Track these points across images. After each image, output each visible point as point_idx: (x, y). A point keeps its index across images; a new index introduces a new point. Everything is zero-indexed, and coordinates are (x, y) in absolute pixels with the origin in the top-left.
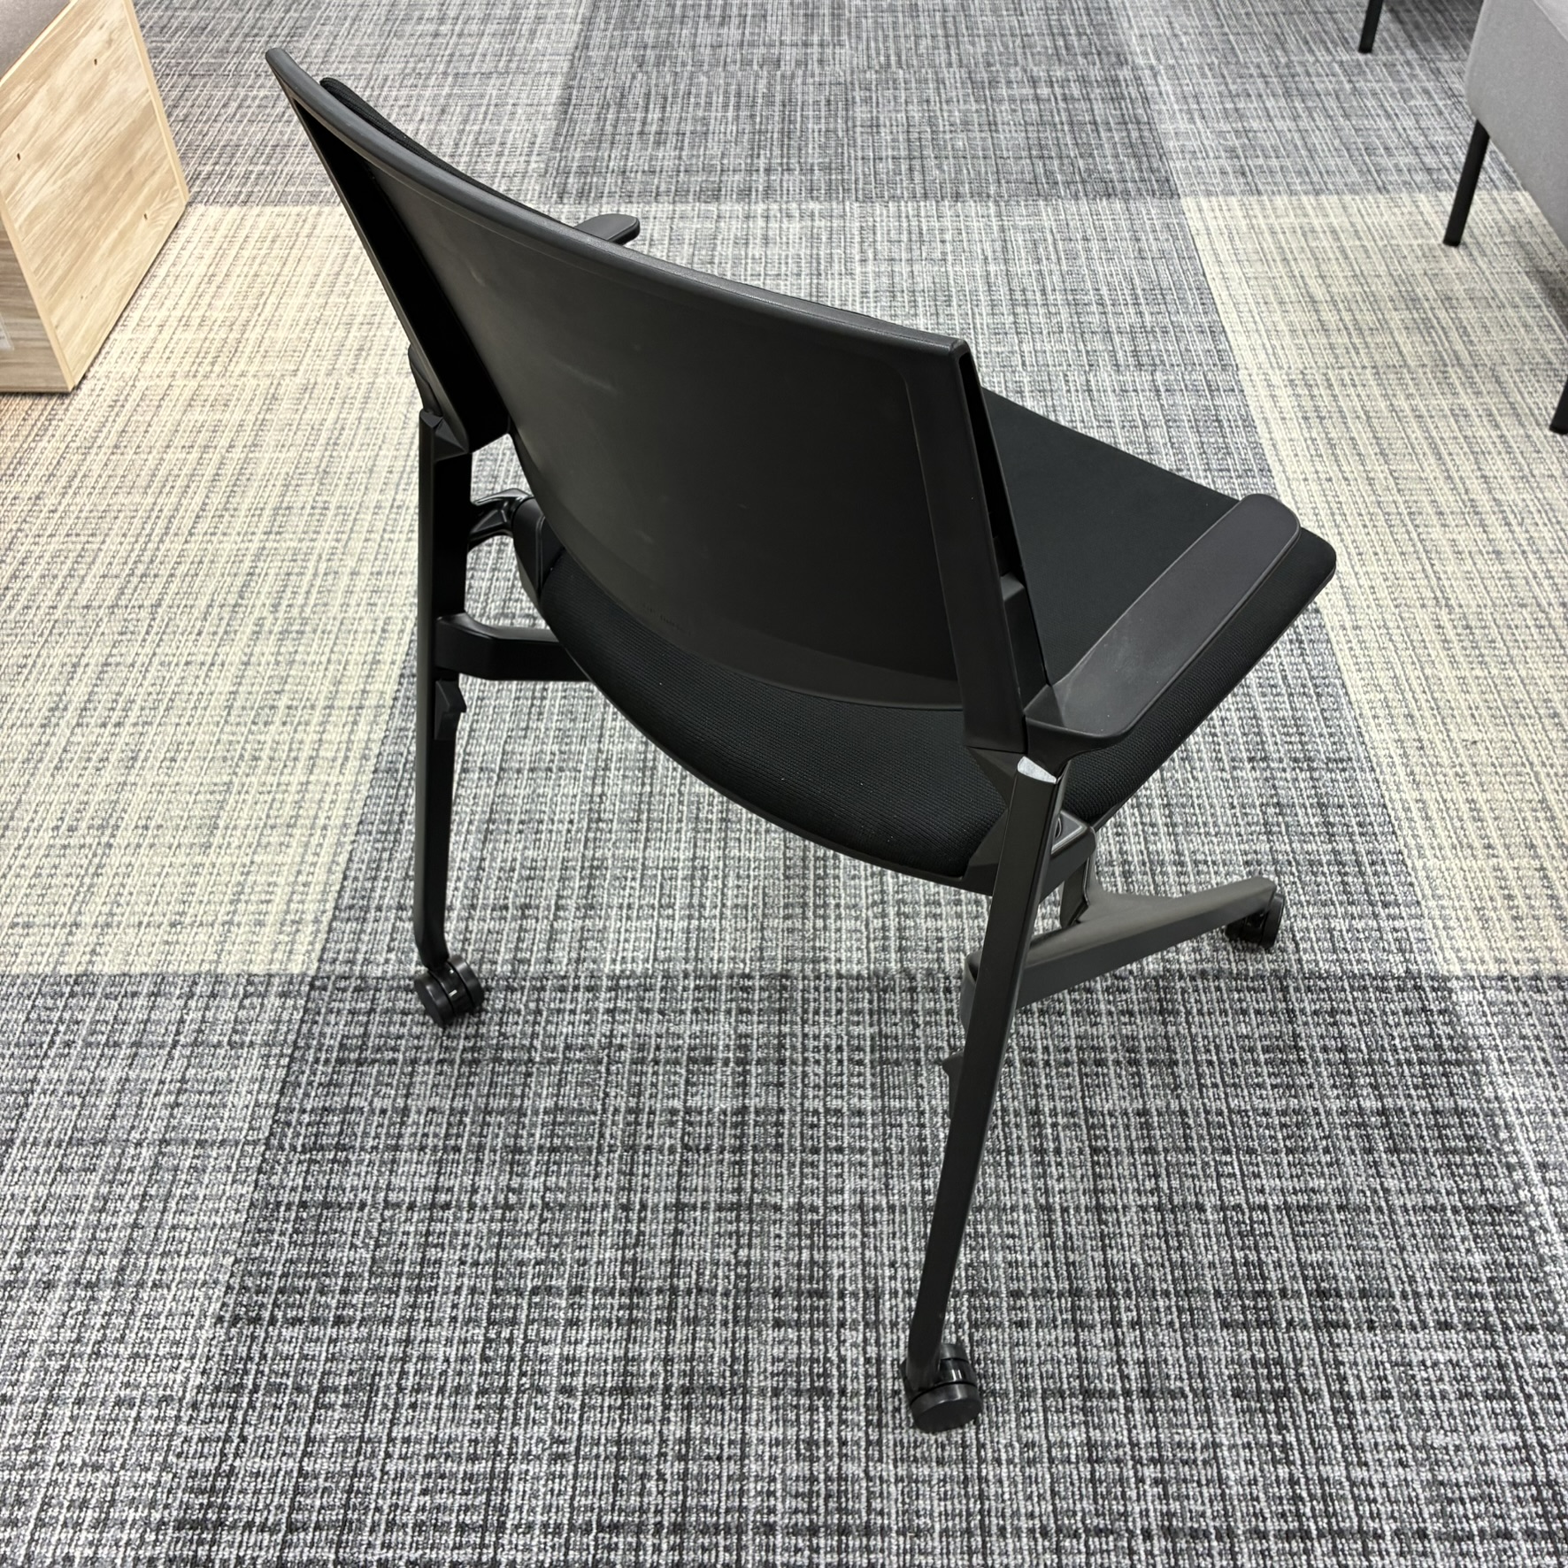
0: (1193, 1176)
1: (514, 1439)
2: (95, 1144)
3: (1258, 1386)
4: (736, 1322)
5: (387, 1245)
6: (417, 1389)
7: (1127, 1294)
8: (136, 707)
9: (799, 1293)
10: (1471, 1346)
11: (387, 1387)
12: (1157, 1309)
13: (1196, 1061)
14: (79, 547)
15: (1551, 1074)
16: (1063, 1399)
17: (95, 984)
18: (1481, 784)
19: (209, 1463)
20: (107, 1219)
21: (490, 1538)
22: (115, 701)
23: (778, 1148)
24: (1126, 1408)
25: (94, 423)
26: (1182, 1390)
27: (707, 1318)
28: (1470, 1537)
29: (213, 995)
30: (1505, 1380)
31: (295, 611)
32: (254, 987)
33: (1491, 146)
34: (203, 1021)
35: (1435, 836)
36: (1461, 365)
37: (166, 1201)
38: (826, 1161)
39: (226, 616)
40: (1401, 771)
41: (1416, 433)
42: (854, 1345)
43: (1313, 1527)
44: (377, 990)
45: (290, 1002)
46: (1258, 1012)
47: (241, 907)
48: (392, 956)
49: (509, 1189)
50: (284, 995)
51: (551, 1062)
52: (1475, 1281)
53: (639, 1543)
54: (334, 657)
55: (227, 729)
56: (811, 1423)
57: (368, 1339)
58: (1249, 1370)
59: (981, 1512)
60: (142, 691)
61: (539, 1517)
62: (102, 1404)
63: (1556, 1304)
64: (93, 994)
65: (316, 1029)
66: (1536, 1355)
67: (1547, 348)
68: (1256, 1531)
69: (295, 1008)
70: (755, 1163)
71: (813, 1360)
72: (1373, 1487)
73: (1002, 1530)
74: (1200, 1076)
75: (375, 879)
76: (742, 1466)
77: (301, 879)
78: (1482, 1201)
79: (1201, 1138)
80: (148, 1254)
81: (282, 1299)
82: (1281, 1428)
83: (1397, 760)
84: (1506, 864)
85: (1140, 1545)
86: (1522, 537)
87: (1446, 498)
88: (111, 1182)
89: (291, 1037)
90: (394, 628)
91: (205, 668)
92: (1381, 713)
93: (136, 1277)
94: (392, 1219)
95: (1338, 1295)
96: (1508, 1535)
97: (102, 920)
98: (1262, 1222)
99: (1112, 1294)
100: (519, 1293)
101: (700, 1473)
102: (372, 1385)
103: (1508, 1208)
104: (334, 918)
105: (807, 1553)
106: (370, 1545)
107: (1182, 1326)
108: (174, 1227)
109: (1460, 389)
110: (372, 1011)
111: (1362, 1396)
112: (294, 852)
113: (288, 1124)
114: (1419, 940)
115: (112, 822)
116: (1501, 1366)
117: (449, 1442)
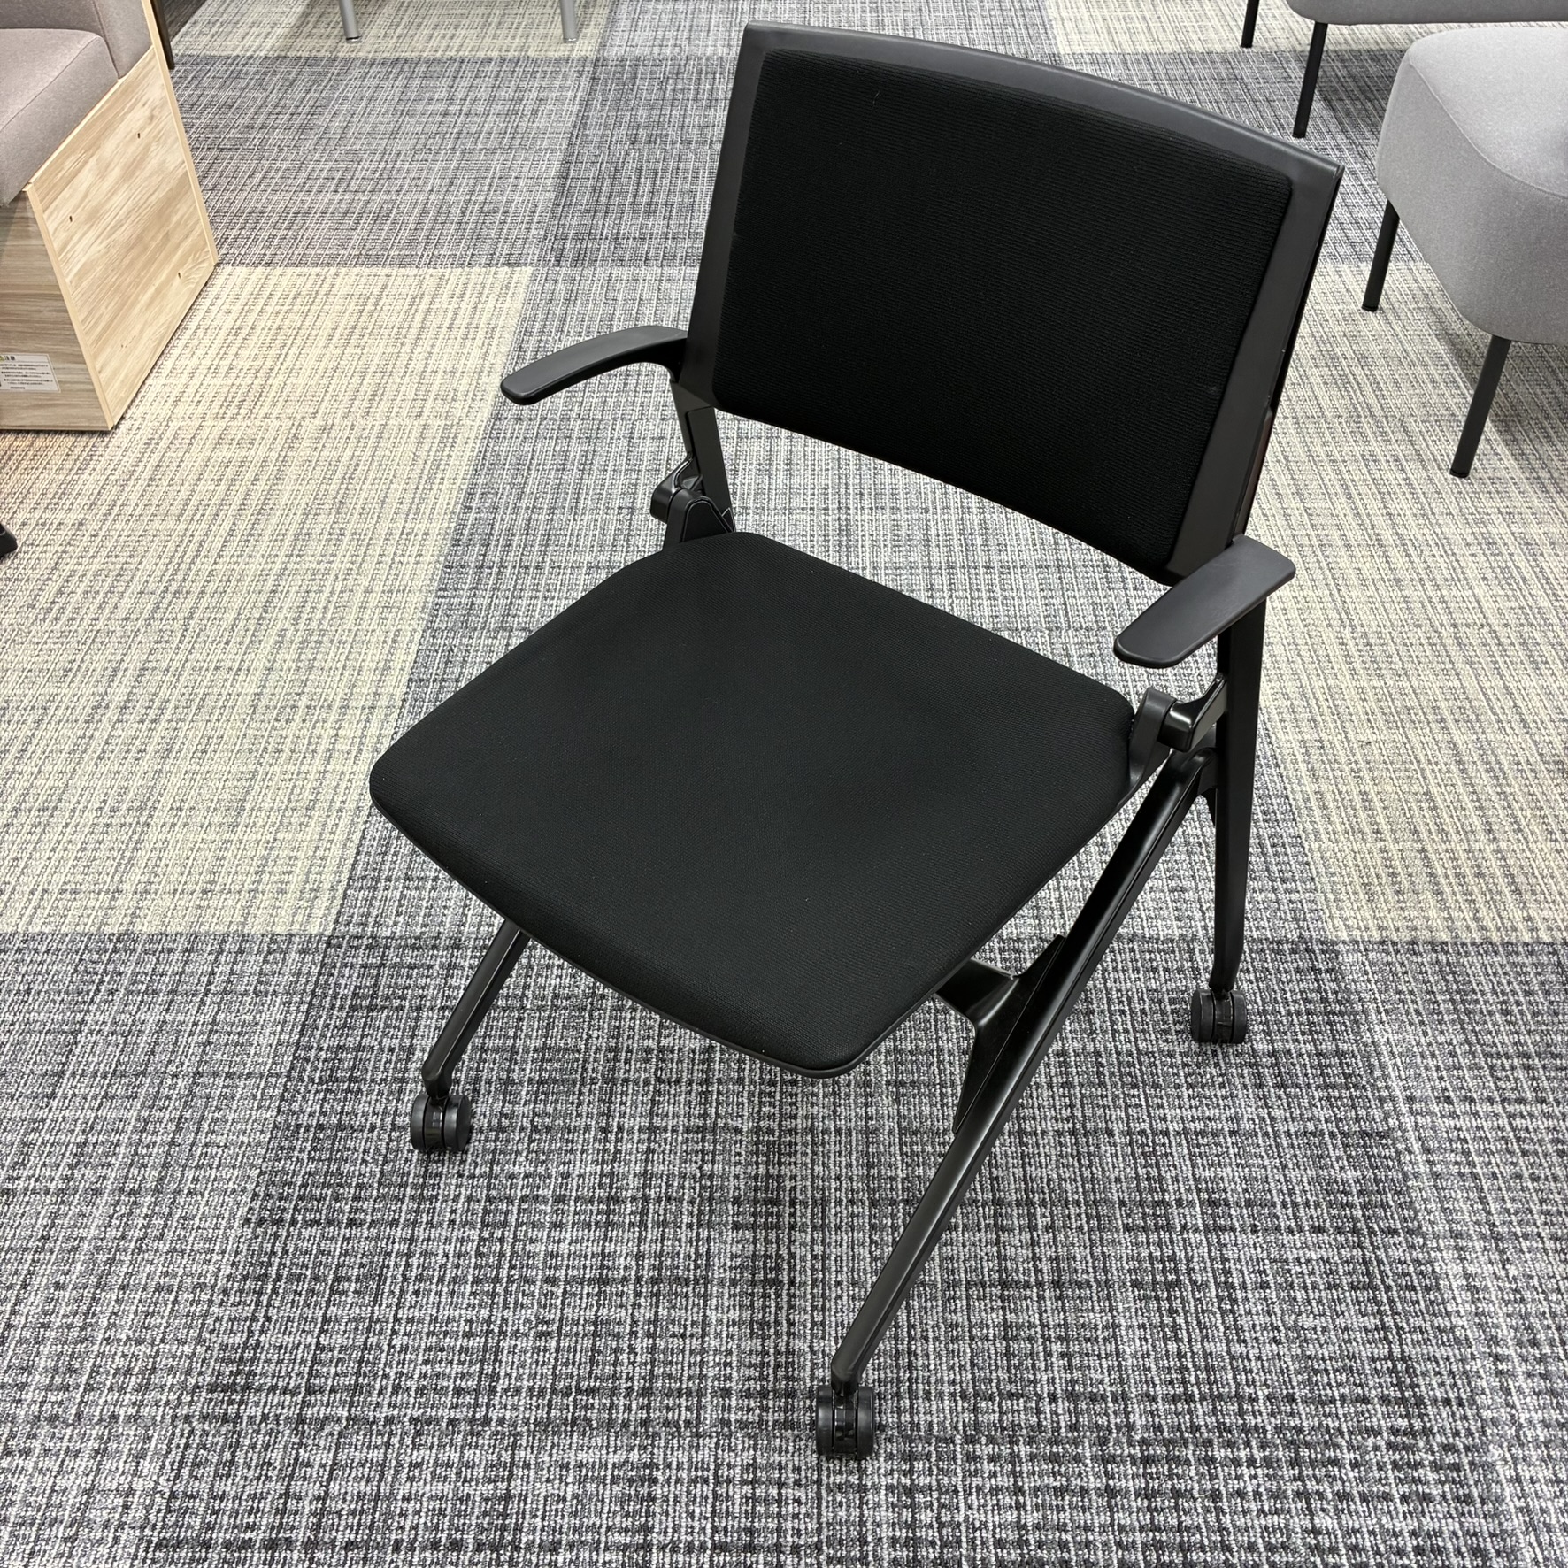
0: (1104, 1106)
1: (505, 1320)
2: (136, 1076)
3: (1154, 1279)
4: (700, 1225)
5: (394, 1161)
6: (420, 1279)
7: (1044, 1204)
8: (171, 706)
9: (755, 1202)
10: (1341, 1246)
11: (394, 1277)
12: (1069, 1216)
13: (1110, 1011)
14: (118, 567)
15: (1422, 1023)
16: (984, 1287)
17: (135, 942)
18: (1374, 779)
19: (237, 1339)
20: (147, 1138)
21: (483, 1400)
22: (152, 700)
23: (740, 1081)
24: (1038, 1296)
25: (130, 458)
26: (1088, 1282)
27: (675, 1222)
28: (1333, 1401)
29: (241, 952)
30: (1368, 1274)
31: (314, 624)
32: (276, 945)
33: (1401, 224)
34: (231, 973)
35: (1330, 823)
36: (1373, 416)
37: (200, 1123)
38: (781, 1092)
39: (252, 628)
40: (1303, 767)
41: (1329, 475)
42: (803, 1244)
43: (1196, 1392)
44: (386, 947)
45: (309, 958)
46: (1166, 970)
47: (266, 877)
48: (400, 919)
49: (502, 1114)
50: (304, 951)
51: (540, 1009)
52: (1346, 1193)
53: (612, 1403)
54: (349, 664)
55: (253, 725)
56: (764, 1307)
57: (377, 1238)
58: (1146, 1265)
59: (909, 1380)
60: (176, 692)
61: (525, 1383)
62: (144, 1290)
63: (1416, 1212)
64: (134, 950)
65: (332, 981)
66: (1396, 1254)
67: (1452, 402)
68: (1147, 1395)
69: (313, 962)
70: (719, 1093)
71: (767, 1256)
72: (1249, 1360)
73: (927, 1394)
74: (1113, 1023)
75: (385, 853)
76: (703, 1343)
77: (320, 853)
78: (1356, 1127)
79: (1112, 1074)
80: (184, 1167)
81: (301, 1204)
82: (1172, 1312)
83: (1300, 758)
84: (1391, 846)
85: (1047, 1407)
86: (1421, 567)
87: (1354, 533)
88: (151, 1107)
89: (310, 987)
90: (403, 639)
91: (233, 673)
92: (1287, 717)
93: (173, 1186)
94: (398, 1139)
95: (1227, 1204)
96: (1365, 1400)
97: (141, 888)
98: (1164, 1145)
99: (1030, 1203)
100: (510, 1201)
101: (666, 1348)
102: (380, 1275)
103: (1378, 1133)
104: (349, 885)
105: (758, 1412)
106: (378, 1404)
107: (1090, 1230)
108: (206, 1145)
109: (1371, 438)
110: (382, 965)
111: (1244, 1287)
112: (313, 830)
113: (307, 1060)
114: (1312, 911)
115: (150, 804)
116: (1365, 1262)
117: (448, 1321)
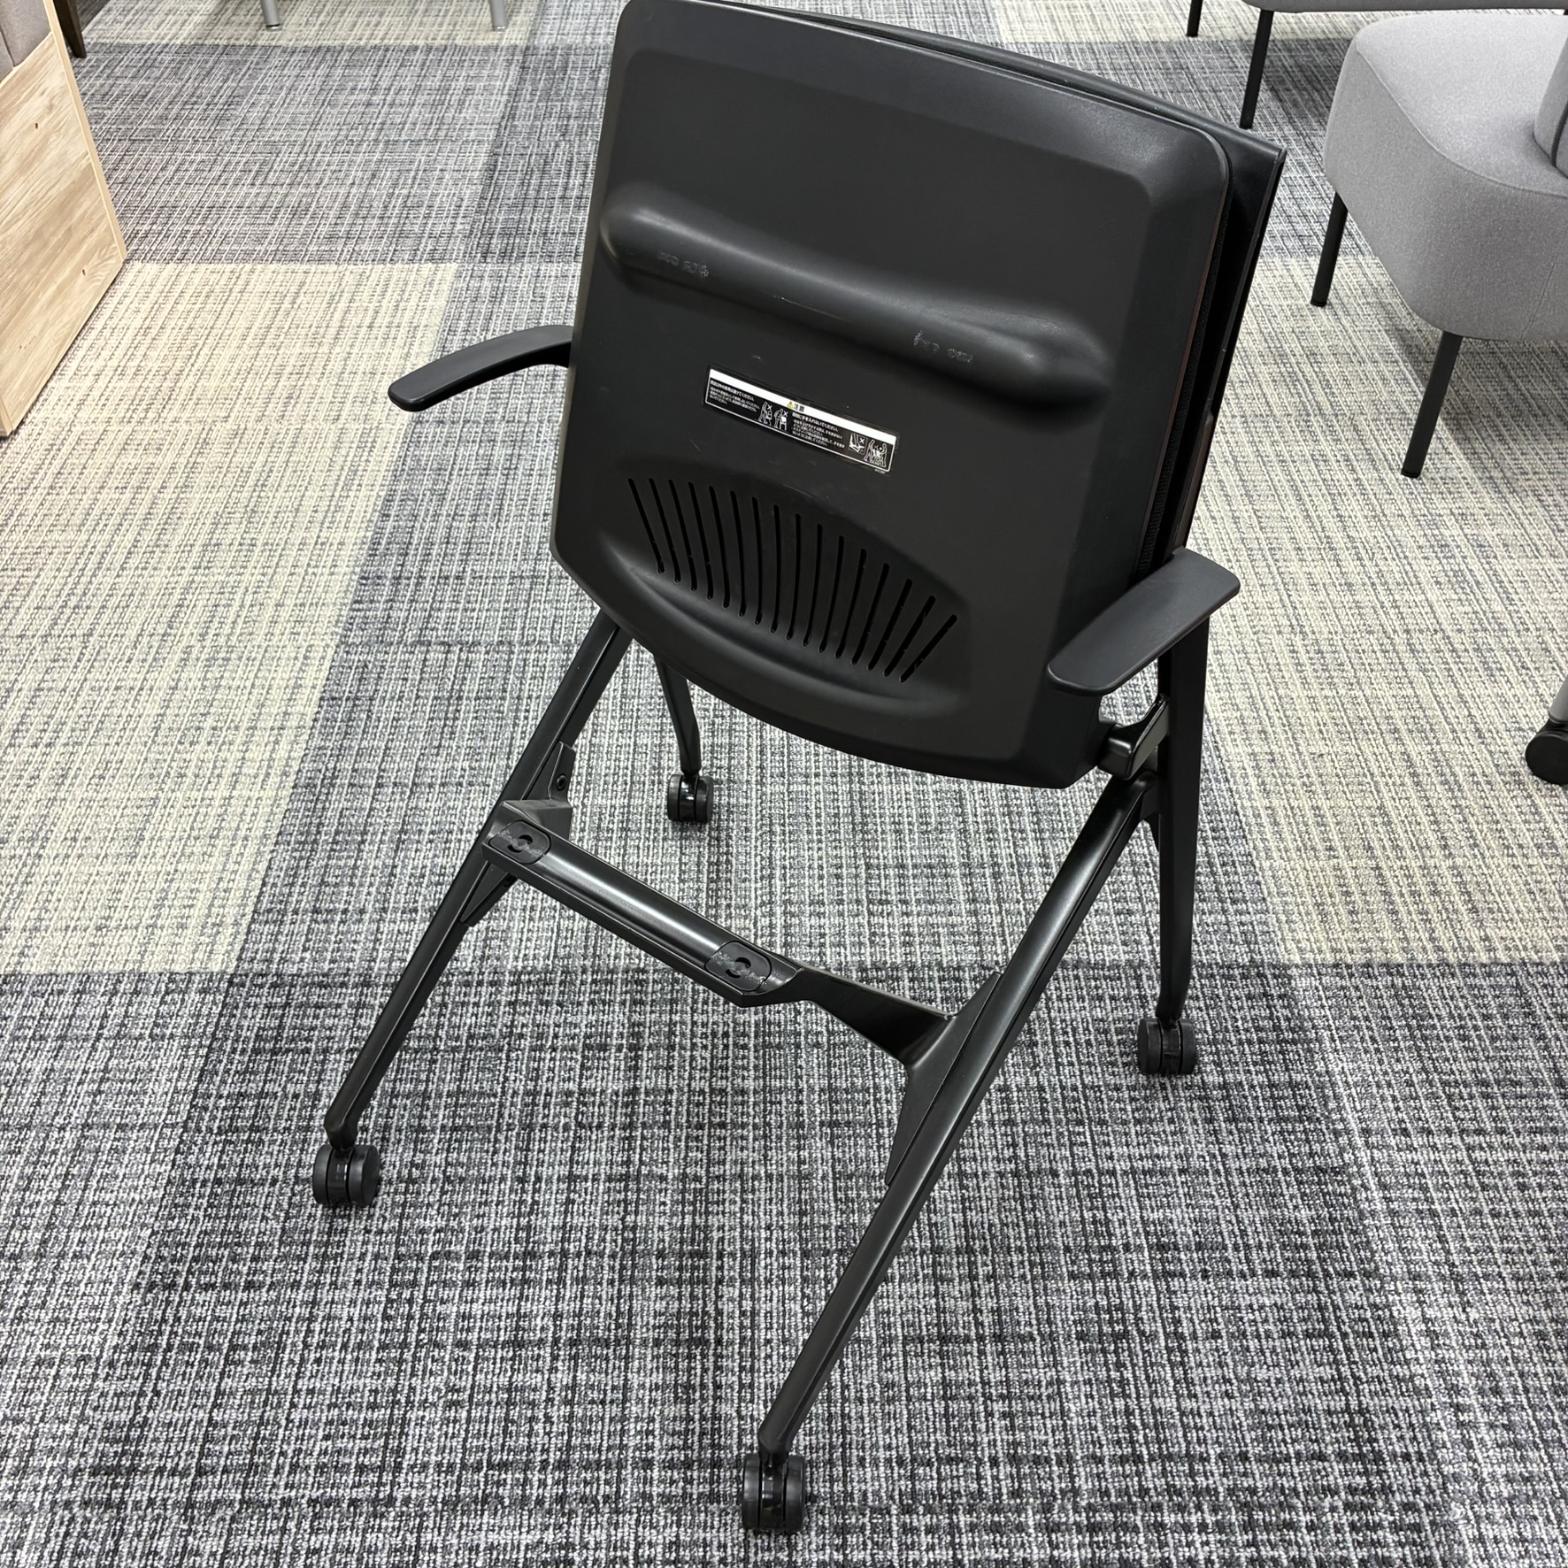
0: (1048, 1145)
1: (412, 1389)
2: (20, 1129)
3: (1100, 1330)
4: (621, 1281)
5: (297, 1217)
6: (322, 1346)
7: (984, 1251)
8: (67, 729)
9: (681, 1255)
10: (1295, 1291)
11: (294, 1344)
12: (1011, 1264)
13: (1054, 1042)
14: (14, 581)
15: (1377, 1050)
16: (922, 1343)
17: (23, 983)
18: (1326, 793)
19: (123, 1415)
20: (30, 1197)
21: (387, 1477)
22: (47, 723)
23: (666, 1125)
24: (979, 1351)
25: (30, 466)
26: (1031, 1334)
27: (595, 1278)
28: (1288, 1459)
29: (136, 992)
30: (1324, 1320)
31: (222, 640)
32: (175, 984)
33: (1349, 217)
34: (126, 1015)
35: (1282, 839)
36: (1322, 415)
37: (88, 1180)
38: (709, 1136)
39: (156, 645)
40: (1253, 781)
41: (1278, 475)
42: (731, 1300)
43: (1145, 1452)
44: (292, 986)
45: (210, 998)
46: (1112, 998)
47: (165, 911)
48: (307, 955)
49: (413, 1164)
50: (204, 991)
51: (454, 1050)
52: (1301, 1234)
53: (526, 1479)
54: (257, 682)
55: (155, 748)
56: (689, 1369)
57: (277, 1302)
58: (1093, 1315)
59: (843, 1445)
60: (72, 713)
61: (433, 1458)
62: (23, 1363)
63: (1373, 1253)
64: (21, 993)
65: (234, 1022)
66: (1353, 1298)
67: (1402, 399)
68: (1094, 1456)
69: (214, 1003)
70: (643, 1138)
71: (692, 1314)
72: (1200, 1417)
73: (862, 1461)
74: (1057, 1055)
75: (292, 885)
76: (624, 1409)
77: (223, 885)
78: (1310, 1163)
79: (1056, 1111)
80: (70, 1228)
81: (196, 1267)
82: (1119, 1365)
83: (1250, 772)
84: (1345, 864)
85: (987, 1471)
86: (1372, 570)
87: (1305, 536)
88: (35, 1164)
89: (210, 1030)
90: (316, 655)
91: (134, 693)
92: (1237, 729)
93: (57, 1249)
94: (302, 1193)
95: (1176, 1248)
96: (1322, 1457)
97: (30, 925)
98: (1110, 1185)
99: (970, 1251)
100: (420, 1258)
101: (585, 1415)
102: (279, 1343)
103: (1333, 1169)
104: (253, 921)
105: (681, 1484)
106: (274, 1485)
107: (1034, 1278)
108: (94, 1204)
109: (1321, 437)
110: (288, 1004)
111: (1194, 1337)
112: (217, 860)
113: (205, 1109)
114: (1263, 933)
115: (42, 834)
116: (1321, 1308)
117: (351, 1392)
